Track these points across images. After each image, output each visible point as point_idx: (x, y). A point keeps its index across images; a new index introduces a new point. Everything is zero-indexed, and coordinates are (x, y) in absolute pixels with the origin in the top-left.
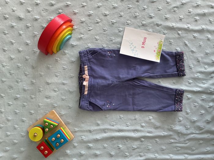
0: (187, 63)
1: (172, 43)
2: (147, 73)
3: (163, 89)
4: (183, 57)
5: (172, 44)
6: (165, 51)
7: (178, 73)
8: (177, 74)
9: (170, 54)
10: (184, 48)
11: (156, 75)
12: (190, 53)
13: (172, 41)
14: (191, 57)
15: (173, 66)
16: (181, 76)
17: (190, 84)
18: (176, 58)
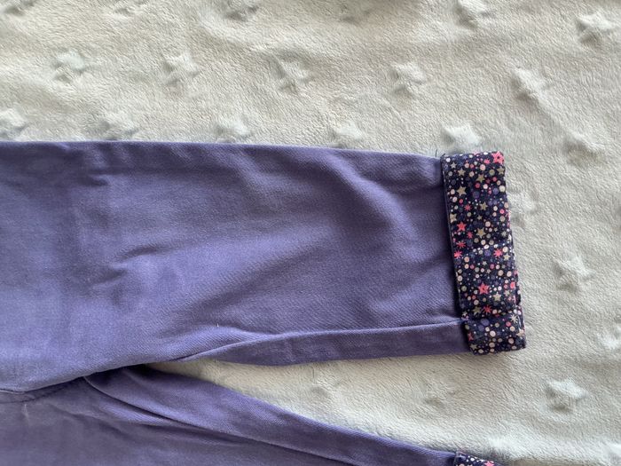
0: (535, 241)
1: (413, 89)
2: (215, 322)
3: (346, 453)
4: (502, 195)
5: (409, 95)
6: (359, 149)
7: (462, 325)
8: (458, 335)
9: (398, 173)
10: (511, 125)
11: (292, 341)
12: (562, 159)
13: (411, 69)
14: (569, 195)
15: (424, 267)
16: (487, 349)
17: (562, 408)
18: (444, 206)
